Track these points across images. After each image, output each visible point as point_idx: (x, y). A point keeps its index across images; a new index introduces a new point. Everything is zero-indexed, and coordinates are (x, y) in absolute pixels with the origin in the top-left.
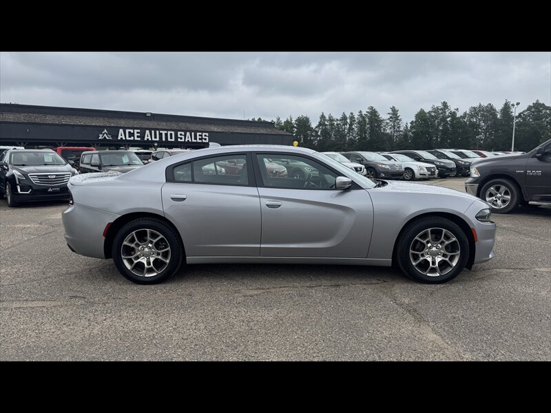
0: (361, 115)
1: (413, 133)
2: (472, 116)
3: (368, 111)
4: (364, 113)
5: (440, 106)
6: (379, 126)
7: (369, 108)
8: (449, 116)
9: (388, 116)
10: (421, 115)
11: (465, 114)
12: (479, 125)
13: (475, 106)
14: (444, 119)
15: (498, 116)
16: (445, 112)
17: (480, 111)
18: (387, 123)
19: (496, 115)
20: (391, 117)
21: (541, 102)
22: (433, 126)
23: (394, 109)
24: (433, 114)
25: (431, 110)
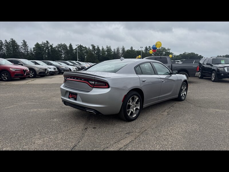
0: (7, 42)
1: (34, 53)
2: (58, 48)
3: (10, 40)
4: (8, 41)
5: (46, 42)
6: (17, 48)
7: (11, 39)
8: (50, 47)
9: (22, 44)
10: (37, 45)
11: (56, 46)
12: (62, 51)
13: (59, 44)
14: (47, 48)
15: (68, 49)
16: (48, 45)
17: (61, 46)
18: (22, 47)
19: (67, 48)
20: (23, 45)
21: (81, 45)
22: (43, 50)
23: (24, 41)
24: (43, 45)
25: (42, 43)
